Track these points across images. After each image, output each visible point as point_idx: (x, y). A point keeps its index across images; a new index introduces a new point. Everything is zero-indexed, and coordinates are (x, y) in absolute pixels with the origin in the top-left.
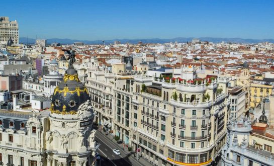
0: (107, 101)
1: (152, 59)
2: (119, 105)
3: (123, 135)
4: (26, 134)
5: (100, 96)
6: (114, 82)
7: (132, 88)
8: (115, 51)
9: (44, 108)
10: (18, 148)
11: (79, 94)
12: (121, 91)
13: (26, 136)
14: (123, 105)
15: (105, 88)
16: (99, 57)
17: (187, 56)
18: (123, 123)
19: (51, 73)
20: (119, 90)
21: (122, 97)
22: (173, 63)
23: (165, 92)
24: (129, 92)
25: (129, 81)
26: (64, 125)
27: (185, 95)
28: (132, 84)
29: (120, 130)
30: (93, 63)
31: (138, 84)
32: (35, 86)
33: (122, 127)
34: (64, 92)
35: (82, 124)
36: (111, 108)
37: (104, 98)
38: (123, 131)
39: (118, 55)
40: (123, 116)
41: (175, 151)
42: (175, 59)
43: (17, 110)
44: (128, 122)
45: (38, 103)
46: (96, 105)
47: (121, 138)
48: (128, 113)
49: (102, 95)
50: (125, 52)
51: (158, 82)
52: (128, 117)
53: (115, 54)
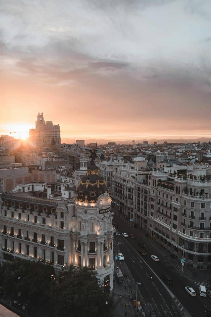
0: (130, 193)
1: (173, 157)
2: (139, 197)
3: (142, 223)
4: (56, 218)
5: (124, 189)
6: (135, 177)
7: (150, 182)
8: (141, 150)
9: (71, 197)
10: (49, 229)
11: (98, 187)
12: (141, 185)
13: (56, 220)
14: (142, 197)
15: (128, 182)
16: (125, 155)
17: (206, 154)
18: (142, 213)
19: (81, 168)
20: (139, 184)
21: (141, 190)
22: (192, 161)
23: (177, 186)
24: (147, 186)
25: (148, 176)
26: (86, 212)
27: (195, 189)
28: (150, 179)
29: (139, 219)
30: (119, 161)
31: (155, 179)
32: (68, 179)
33: (141, 216)
34: (86, 185)
35: (101, 212)
36: (132, 199)
37: (127, 191)
38: (142, 220)
39: (144, 153)
40: (142, 207)
41: (185, 240)
42: (194, 157)
43: (51, 198)
44: (146, 212)
45: (67, 193)
46: (120, 197)
47: (140, 226)
48: (146, 204)
49: (125, 188)
50: (150, 151)
51: (172, 178)
52: (146, 207)
53: (142, 152)
